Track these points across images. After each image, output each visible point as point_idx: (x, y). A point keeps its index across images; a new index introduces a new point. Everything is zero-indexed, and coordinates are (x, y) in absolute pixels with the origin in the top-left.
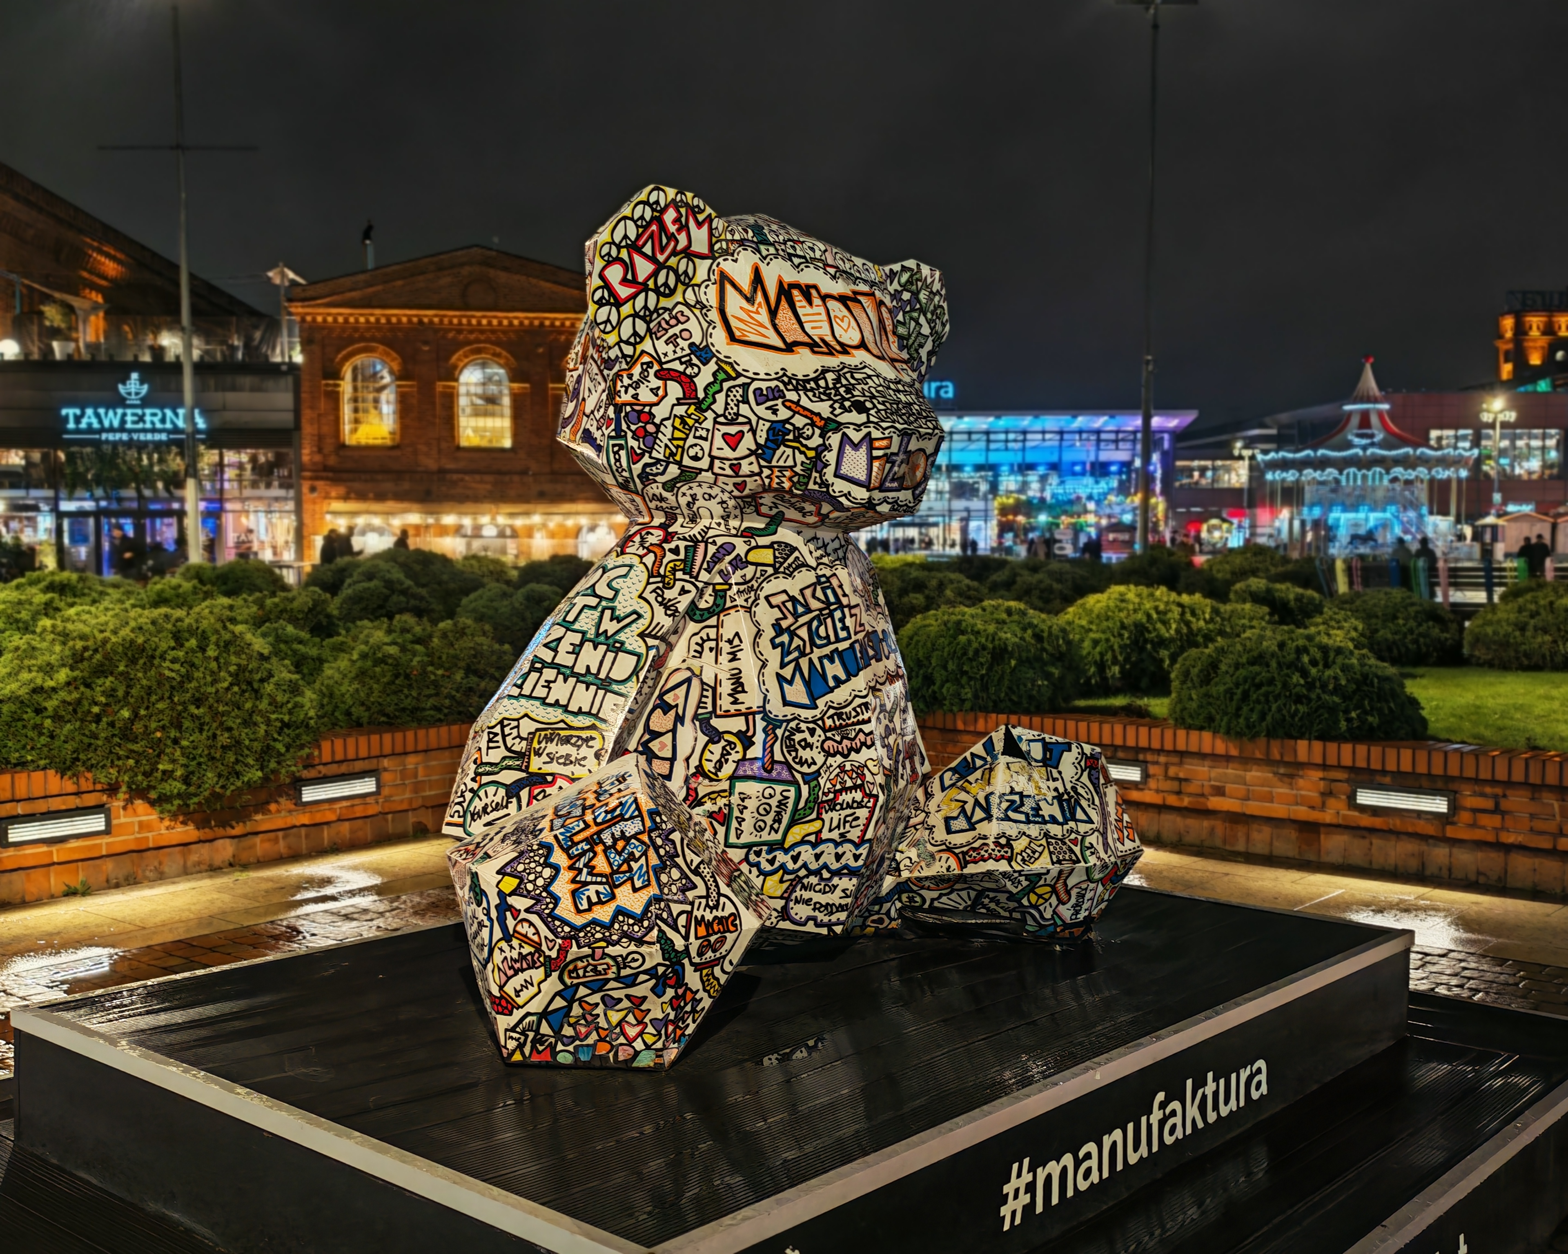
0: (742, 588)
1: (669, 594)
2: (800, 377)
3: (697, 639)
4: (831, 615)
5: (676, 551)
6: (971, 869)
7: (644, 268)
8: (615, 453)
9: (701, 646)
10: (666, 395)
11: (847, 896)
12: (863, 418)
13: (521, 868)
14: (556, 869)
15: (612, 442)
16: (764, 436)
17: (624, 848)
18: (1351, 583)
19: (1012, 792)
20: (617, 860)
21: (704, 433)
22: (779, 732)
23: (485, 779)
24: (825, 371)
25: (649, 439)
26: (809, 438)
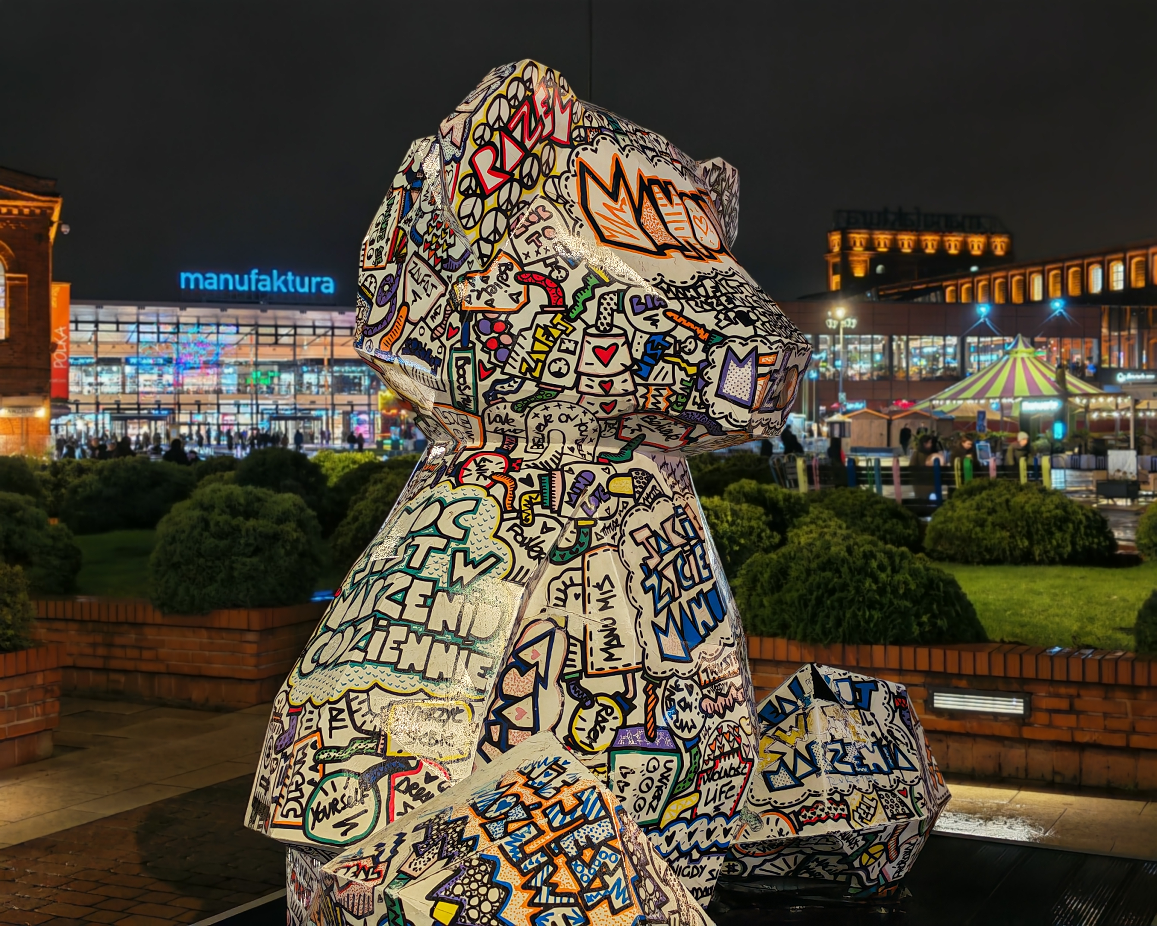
0: (608, 523)
1: (530, 532)
2: (678, 284)
3: (558, 584)
4: (692, 551)
5: (528, 481)
6: (808, 832)
7: (513, 155)
8: (458, 368)
9: (565, 592)
10: (529, 301)
11: (713, 878)
12: (749, 331)
13: (459, 890)
14: (506, 889)
15: (455, 355)
16: (641, 349)
17: (593, 859)
18: (811, 482)
19: (833, 740)
20: (587, 874)
21: (571, 346)
22: (659, 692)
23: (330, 768)
24: (702, 278)
25: (503, 353)
26: (690, 353)
